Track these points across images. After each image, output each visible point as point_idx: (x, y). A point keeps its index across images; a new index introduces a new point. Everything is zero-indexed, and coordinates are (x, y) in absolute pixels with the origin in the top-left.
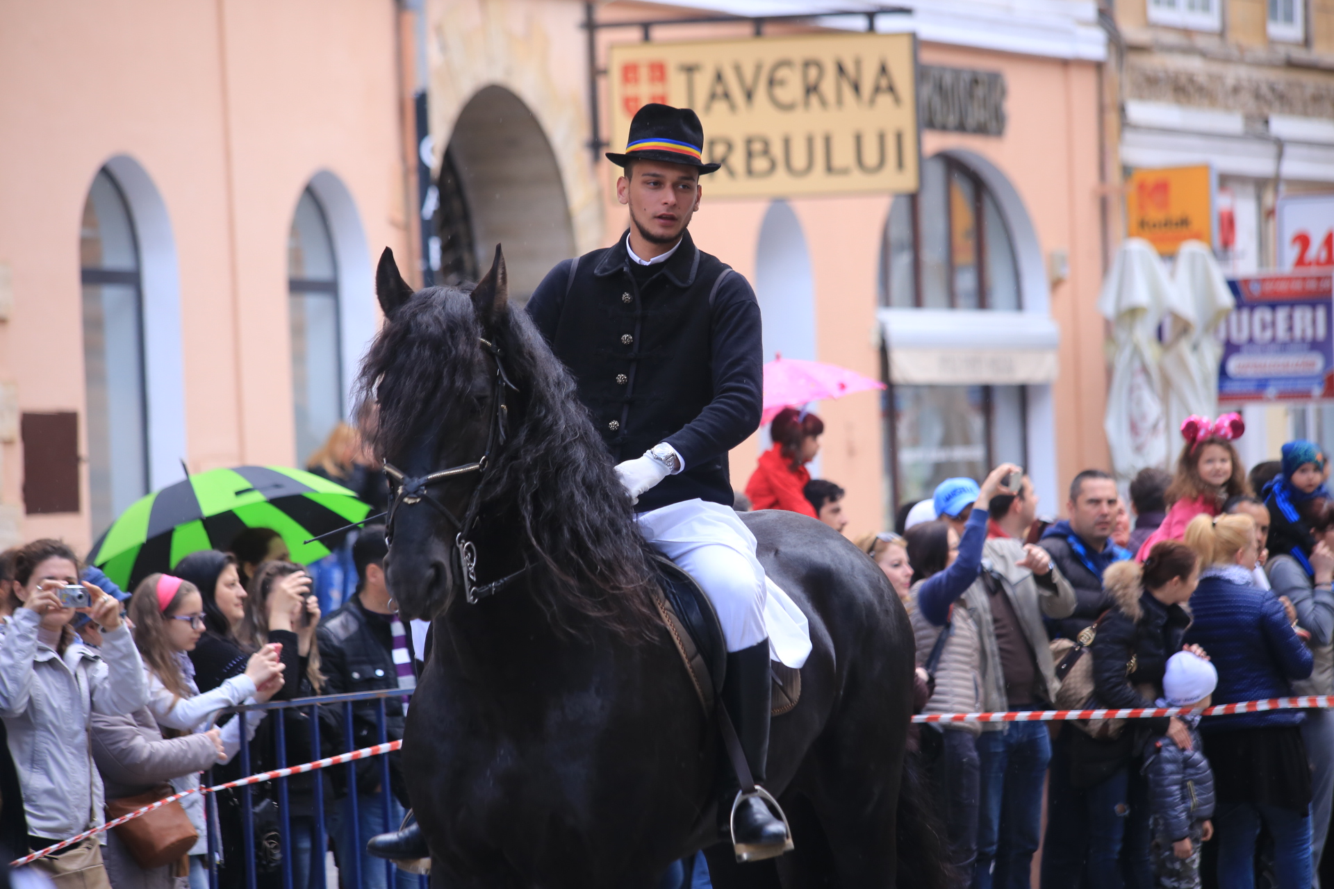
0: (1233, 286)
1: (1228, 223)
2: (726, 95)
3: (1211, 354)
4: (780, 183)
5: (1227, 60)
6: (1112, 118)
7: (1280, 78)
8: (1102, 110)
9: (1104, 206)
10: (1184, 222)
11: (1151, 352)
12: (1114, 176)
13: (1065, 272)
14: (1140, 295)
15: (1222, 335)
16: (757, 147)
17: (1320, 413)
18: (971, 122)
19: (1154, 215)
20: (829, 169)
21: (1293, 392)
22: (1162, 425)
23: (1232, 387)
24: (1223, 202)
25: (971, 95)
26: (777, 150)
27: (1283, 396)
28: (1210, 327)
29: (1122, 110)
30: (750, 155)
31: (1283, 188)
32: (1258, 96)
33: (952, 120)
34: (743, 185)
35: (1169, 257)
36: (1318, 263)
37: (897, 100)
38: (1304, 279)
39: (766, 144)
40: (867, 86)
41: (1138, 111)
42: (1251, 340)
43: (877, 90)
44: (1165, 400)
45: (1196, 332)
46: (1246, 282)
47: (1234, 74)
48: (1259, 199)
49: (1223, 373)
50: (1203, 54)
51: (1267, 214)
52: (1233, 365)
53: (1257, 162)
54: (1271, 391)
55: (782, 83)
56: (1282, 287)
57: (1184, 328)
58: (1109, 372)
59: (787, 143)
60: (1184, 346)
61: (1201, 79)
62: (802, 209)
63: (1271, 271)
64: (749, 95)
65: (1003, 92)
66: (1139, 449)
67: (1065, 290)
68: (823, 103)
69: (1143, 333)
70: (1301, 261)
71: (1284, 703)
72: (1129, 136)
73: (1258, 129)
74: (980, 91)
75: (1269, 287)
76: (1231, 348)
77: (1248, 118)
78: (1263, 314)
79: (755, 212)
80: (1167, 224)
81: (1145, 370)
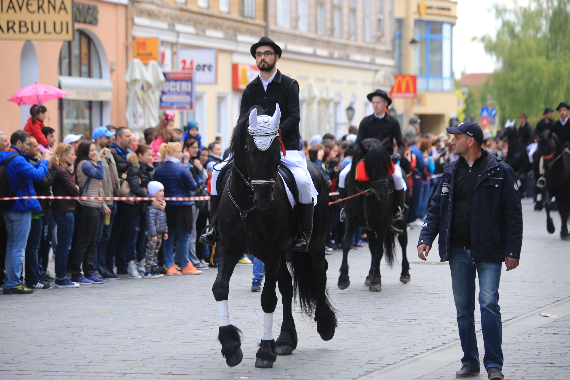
0: (165, 74)
1: (163, 56)
2: (13, 7)
3: (157, 94)
4: (30, 35)
5: (163, 7)
6: (130, 22)
7: (178, 13)
8: (127, 19)
9: (127, 48)
10: (150, 55)
11: (140, 93)
12: (130, 39)
13: (115, 67)
14: (137, 76)
15: (161, 89)
16: (23, 24)
17: (187, 114)
18: (88, 20)
19: (142, 52)
20: (45, 32)
21: (181, 107)
22: (143, 116)
23: (163, 105)
24: (162, 49)
25: (88, 12)
26: (29, 25)
27: (178, 108)
28: (158, 87)
29: (132, 20)
30: (20, 26)
31: (179, 46)
32: (172, 18)
33: (82, 20)
34: (18, 35)
35: (146, 65)
36: (188, 69)
37: (67, 12)
38: (184, 73)
39: (26, 23)
40: (57, 8)
41: (138, 20)
42: (169, 91)
43: (60, 9)
44: (143, 108)
45: (154, 88)
46: (168, 73)
47: (165, 11)
48: (172, 48)
49: (161, 101)
50: (157, 5)
51: (174, 54)
52: (164, 98)
53: (171, 38)
54: (175, 106)
55: (31, 5)
56: (179, 76)
57: (150, 86)
58: (127, 98)
59: (32, 23)
60: (150, 92)
61: (156, 12)
62: (35, 44)
63: (175, 70)
64: (20, 8)
65: (98, 12)
66: (136, 122)
67: (115, 73)
68: (44, 12)
69: (138, 87)
70: (184, 68)
71: (187, 199)
72: (135, 28)
73: (172, 28)
74: (91, 11)
75: (175, 75)
76: (163, 93)
77: (170, 25)
78: (173, 83)
79: (22, 44)
80: (146, 55)
81: (138, 99)
